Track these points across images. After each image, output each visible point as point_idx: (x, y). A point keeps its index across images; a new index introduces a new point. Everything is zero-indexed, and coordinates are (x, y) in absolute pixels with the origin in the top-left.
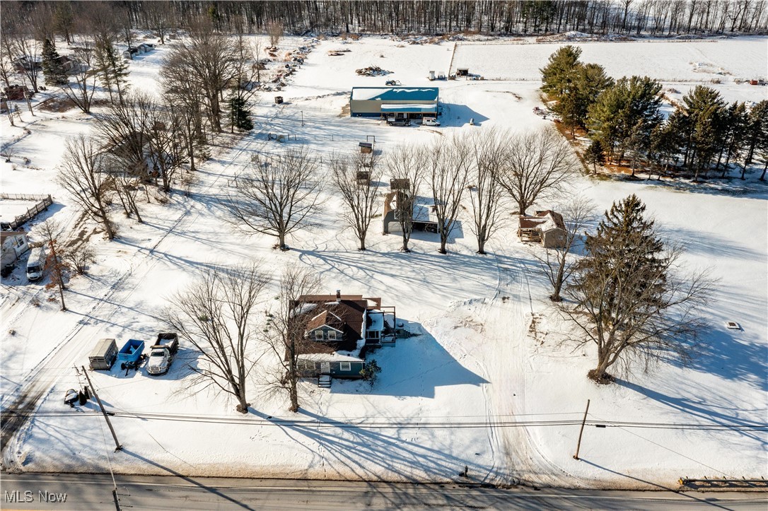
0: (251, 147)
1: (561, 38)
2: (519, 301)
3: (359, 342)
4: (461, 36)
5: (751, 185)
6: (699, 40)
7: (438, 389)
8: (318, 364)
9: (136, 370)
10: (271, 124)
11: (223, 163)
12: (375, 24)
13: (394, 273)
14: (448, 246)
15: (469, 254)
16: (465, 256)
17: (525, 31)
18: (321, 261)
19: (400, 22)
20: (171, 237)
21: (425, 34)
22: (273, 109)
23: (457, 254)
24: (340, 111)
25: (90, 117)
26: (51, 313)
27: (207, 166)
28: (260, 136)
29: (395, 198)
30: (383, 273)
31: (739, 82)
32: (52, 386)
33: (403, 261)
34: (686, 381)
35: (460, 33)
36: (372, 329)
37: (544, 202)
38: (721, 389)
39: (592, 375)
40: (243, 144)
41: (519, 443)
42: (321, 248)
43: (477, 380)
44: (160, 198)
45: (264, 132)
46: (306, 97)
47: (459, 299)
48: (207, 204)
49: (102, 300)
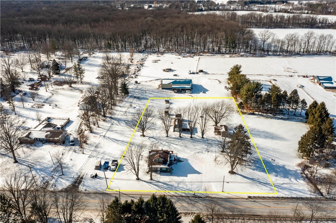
0: (129, 100)
1: (238, 56)
2: (212, 152)
3: (167, 162)
4: (201, 54)
5: (291, 117)
6: (290, 57)
7: (188, 175)
8: (157, 168)
9: (108, 169)
10: (135, 92)
11: (120, 107)
12: (169, 48)
13: (177, 144)
14: (193, 136)
15: (199, 138)
16: (198, 139)
17: (226, 52)
18: (155, 140)
19: (179, 46)
20: (109, 132)
21: (188, 53)
22: (134, 86)
23: (195, 138)
24: (158, 87)
25: (72, 88)
26: (80, 154)
27: (115, 108)
28: (131, 97)
29: (177, 121)
30: (173, 144)
31: (299, 76)
32: (86, 173)
33: (179, 140)
34: (255, 174)
35: (201, 53)
36: (171, 159)
37: (223, 122)
38: (264, 176)
39: (230, 172)
40: (126, 99)
41: (209, 188)
42: (155, 136)
43: (199, 173)
44: (103, 119)
45: (133, 95)
46: (145, 81)
47: (195, 152)
48: (118, 121)
49: (93, 151)
